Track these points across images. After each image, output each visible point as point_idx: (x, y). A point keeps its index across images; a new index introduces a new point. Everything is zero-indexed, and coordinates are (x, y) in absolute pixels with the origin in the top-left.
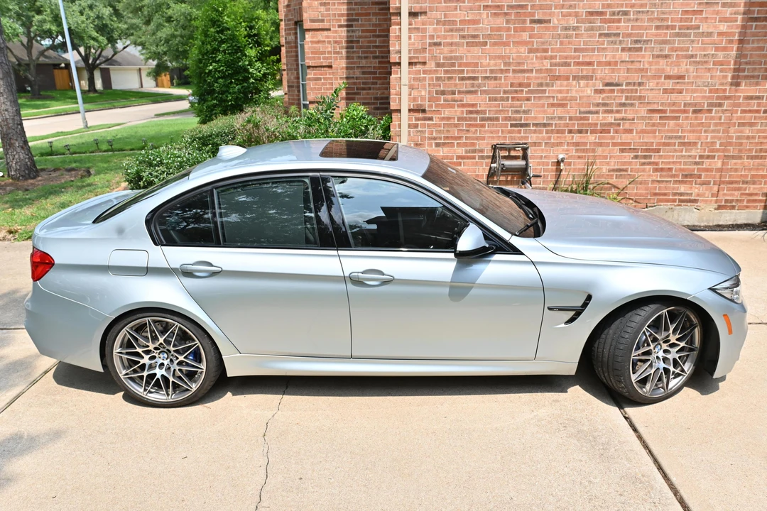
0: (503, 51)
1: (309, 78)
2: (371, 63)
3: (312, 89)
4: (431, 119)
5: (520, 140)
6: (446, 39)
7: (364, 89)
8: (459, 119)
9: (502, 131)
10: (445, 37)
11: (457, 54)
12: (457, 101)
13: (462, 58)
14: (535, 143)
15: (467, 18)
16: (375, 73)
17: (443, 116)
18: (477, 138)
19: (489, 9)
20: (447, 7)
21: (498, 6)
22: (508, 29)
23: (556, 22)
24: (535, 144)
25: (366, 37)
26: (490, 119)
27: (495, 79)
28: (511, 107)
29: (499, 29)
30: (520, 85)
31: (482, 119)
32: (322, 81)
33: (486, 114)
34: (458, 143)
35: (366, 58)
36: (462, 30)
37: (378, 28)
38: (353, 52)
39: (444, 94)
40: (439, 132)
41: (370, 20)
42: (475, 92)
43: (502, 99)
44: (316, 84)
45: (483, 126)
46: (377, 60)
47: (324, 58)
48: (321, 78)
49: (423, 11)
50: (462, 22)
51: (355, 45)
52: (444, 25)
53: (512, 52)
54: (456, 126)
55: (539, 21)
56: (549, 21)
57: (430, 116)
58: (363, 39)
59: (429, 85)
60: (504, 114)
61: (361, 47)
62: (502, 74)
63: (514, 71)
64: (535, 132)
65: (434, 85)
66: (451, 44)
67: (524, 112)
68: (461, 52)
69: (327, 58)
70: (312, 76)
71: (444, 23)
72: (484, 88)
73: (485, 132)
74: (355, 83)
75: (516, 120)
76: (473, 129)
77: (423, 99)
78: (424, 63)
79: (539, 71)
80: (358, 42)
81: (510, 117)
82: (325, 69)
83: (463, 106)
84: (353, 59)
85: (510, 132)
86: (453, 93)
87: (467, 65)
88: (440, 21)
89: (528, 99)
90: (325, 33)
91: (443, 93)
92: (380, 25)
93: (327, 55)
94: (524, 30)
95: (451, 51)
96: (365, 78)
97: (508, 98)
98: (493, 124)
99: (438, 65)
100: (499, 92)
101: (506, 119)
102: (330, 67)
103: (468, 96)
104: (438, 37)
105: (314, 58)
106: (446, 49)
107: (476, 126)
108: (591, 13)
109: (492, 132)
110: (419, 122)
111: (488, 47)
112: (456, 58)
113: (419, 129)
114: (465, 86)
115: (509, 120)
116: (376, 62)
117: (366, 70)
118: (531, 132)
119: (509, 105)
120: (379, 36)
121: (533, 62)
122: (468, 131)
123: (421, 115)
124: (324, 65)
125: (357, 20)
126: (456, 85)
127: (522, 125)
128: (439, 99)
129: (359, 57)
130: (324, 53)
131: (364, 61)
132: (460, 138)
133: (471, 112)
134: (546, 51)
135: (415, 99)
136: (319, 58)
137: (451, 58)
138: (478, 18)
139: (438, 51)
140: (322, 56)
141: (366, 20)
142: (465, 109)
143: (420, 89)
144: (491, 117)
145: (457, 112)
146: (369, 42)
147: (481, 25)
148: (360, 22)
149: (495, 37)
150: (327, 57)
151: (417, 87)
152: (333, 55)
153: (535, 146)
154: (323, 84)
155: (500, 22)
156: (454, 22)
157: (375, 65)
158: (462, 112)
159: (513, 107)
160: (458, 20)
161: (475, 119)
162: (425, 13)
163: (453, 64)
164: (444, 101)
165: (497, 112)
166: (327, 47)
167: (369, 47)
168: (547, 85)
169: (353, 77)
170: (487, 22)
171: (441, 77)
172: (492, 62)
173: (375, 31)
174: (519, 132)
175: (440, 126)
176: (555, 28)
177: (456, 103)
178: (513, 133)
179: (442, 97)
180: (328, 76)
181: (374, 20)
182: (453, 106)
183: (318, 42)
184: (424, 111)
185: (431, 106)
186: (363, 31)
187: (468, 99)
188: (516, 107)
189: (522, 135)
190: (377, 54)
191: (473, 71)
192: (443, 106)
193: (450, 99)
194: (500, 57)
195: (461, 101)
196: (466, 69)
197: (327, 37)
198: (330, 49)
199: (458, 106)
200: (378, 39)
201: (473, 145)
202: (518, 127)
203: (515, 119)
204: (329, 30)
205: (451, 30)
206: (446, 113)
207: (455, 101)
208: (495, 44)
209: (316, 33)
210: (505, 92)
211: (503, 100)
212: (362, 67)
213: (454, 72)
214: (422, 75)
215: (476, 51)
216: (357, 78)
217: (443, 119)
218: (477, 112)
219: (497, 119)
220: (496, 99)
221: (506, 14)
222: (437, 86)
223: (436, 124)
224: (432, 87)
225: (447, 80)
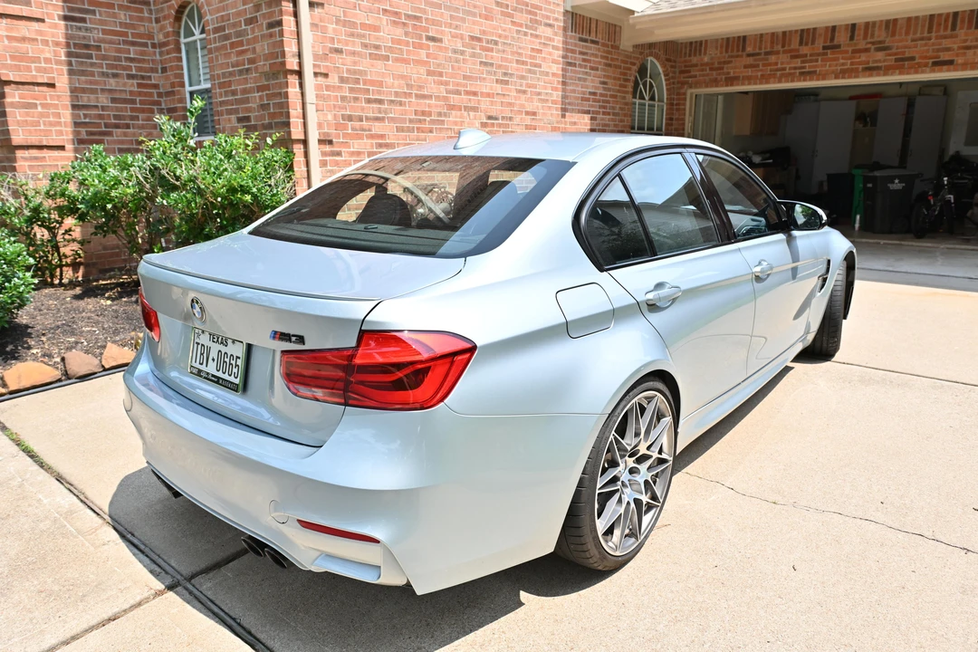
0: (403, 69)
1: (12, 103)
2: (125, 85)
3: (18, 123)
4: (339, 154)
6: (347, 45)
7: (117, 126)
10: (347, 43)
11: (361, 68)
12: (365, 130)
13: (366, 73)
15: (367, 22)
16: (133, 102)
17: (352, 150)
19: (388, 14)
21: (396, 13)
22: (407, 44)
23: (447, 43)
25: (111, 42)
27: (401, 104)
28: (417, 141)
29: (399, 42)
30: (423, 113)
32: (40, 109)
35: (115, 76)
36: (364, 36)
37: (130, 31)
38: (92, 65)
39: (351, 121)
41: (114, 15)
42: (383, 119)
44: (27, 114)
46: (135, 82)
47: (38, 70)
48: (36, 104)
49: (320, 1)
50: (363, 26)
51: (93, 53)
52: (344, 26)
53: (418, 73)
55: (433, 39)
56: (440, 40)
57: (339, 149)
58: (107, 45)
59: (335, 106)
61: (104, 58)
62: (406, 98)
63: (417, 96)
65: (340, 107)
66: (354, 53)
68: (365, 64)
69: (45, 70)
70: (17, 99)
71: (345, 24)
72: (391, 115)
74: (100, 117)
77: (329, 125)
78: (326, 75)
79: (438, 98)
80: (98, 48)
82: (41, 88)
83: (372, 137)
84: (94, 76)
86: (361, 119)
87: (372, 83)
88: (340, 20)
89: (431, 132)
90: (35, 25)
91: (350, 118)
92: (132, 26)
93: (43, 65)
94: (421, 46)
95: (355, 63)
96: (117, 109)
97: (413, 129)
99: (342, 80)
100: (405, 121)
102: (52, 86)
103: (376, 124)
104: (339, 41)
105: (18, 68)
106: (349, 59)
108: (472, 38)
110: (328, 158)
111: (390, 62)
112: (360, 72)
113: (329, 168)
114: (372, 109)
116: (133, 85)
117: (117, 96)
119: (415, 138)
120: (133, 44)
121: (432, 88)
123: (329, 148)
124: (40, 81)
125: (93, 12)
126: (363, 109)
128: (345, 127)
129: (103, 74)
130: (37, 60)
131: (112, 81)
133: (380, 145)
134: (441, 74)
135: (321, 126)
136: (29, 69)
137: (355, 72)
138: (377, 24)
139: (340, 60)
140: (33, 65)
141: (108, 15)
142: (374, 141)
143: (324, 112)
145: (366, 144)
146: (119, 51)
147: (382, 34)
148: (98, 17)
149: (396, 51)
150: (45, 68)
151: (321, 108)
152: (55, 67)
154: (42, 115)
155: (399, 33)
156: (353, 25)
157: (132, 89)
158: (372, 145)
160: (358, 22)
163: (357, 81)
164: (352, 129)
166: (43, 51)
167: (119, 59)
168: (445, 115)
169: (97, 107)
170: (388, 33)
171: (346, 97)
172: (396, 82)
173: (125, 34)
176: (446, 49)
177: (365, 133)
179: (350, 123)
180: (49, 101)
181: (123, 17)
182: (360, 137)
183: (24, 39)
184: (331, 142)
185: (338, 136)
186: (105, 32)
187: (377, 128)
190: (134, 72)
191: (379, 93)
192: (351, 137)
193: (358, 127)
194: (403, 77)
195: (370, 130)
196: (371, 88)
197: (40, 32)
198: (48, 55)
199: (367, 137)
200: (131, 48)
204: (42, 21)
205: (352, 35)
206: (356, 147)
207: (363, 130)
208: (397, 60)
209: (15, 22)
210: (410, 121)
211: (409, 131)
212: (110, 91)
213: (359, 90)
214: (325, 92)
215: (380, 66)
216: (103, 108)
217: (352, 154)
218: (387, 145)
220: (403, 130)
221: (404, 24)
222: (342, 108)
223: (345, 161)
224: (337, 109)
225: (352, 101)
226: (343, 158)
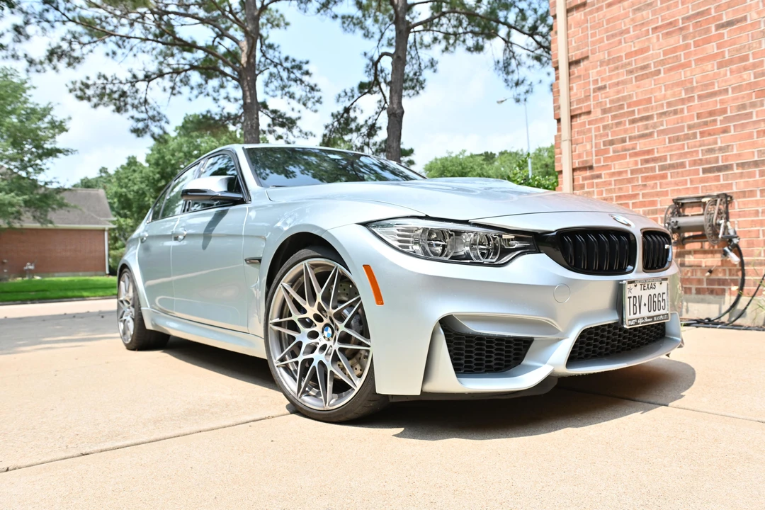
0: (683, 75)
4: (599, 176)
5: (719, 190)
8: (633, 172)
9: (692, 181)
10: (610, 78)
11: (625, 94)
12: (629, 150)
13: (630, 96)
14: (744, 192)
15: (633, 49)
17: (613, 170)
18: (658, 194)
19: (658, 30)
20: (610, 43)
21: (671, 23)
24: (744, 194)
26: (672, 166)
27: (675, 112)
28: (700, 146)
29: (674, 50)
30: (711, 113)
31: (662, 168)
33: (666, 160)
34: (633, 203)
36: (631, 64)
39: (613, 144)
40: (609, 191)
42: (651, 135)
43: (687, 137)
45: (664, 177)
49: (584, 56)
50: (629, 55)
52: (608, 64)
53: (694, 74)
54: (629, 181)
55: (729, 24)
56: (745, 18)
57: (598, 173)
59: (596, 136)
60: (692, 156)
62: (683, 104)
63: (700, 97)
64: (741, 176)
65: (601, 136)
66: (618, 84)
67: (721, 149)
68: (634, 91)
71: (608, 62)
72: (662, 128)
73: (667, 184)
75: (710, 163)
76: (651, 183)
77: (589, 153)
78: (590, 112)
79: (737, 89)
81: (701, 160)
83: (636, 154)
85: (702, 181)
86: (624, 140)
87: (638, 103)
88: (604, 62)
89: (725, 131)
91: (612, 143)
94: (707, 41)
95: (618, 92)
97: (695, 134)
98: (678, 173)
99: (604, 111)
100: (682, 129)
101: (694, 163)
103: (642, 141)
104: (603, 80)
106: (613, 90)
107: (654, 178)
109: (676, 184)
110: (586, 182)
111: (663, 75)
112: (624, 98)
113: (586, 190)
114: (637, 129)
115: (700, 164)
118: (735, 176)
119: (698, 144)
121: (728, 77)
122: (645, 185)
123: (588, 173)
126: (626, 131)
127: (719, 169)
128: (607, 151)
132: (635, 196)
133: (647, 161)
134: (745, 58)
135: (580, 156)
137: (619, 100)
138: (646, 45)
139: (604, 95)
142: (639, 159)
143: (584, 143)
144: (673, 164)
145: (628, 164)
147: (651, 52)
149: (670, 61)
151: (581, 141)
153: (744, 197)
155: (677, 40)
156: (619, 58)
158: (636, 163)
159: (704, 145)
160: (624, 54)
161: (653, 169)
162: (587, 58)
163: (621, 107)
164: (614, 152)
165: (681, 155)
168: (753, 105)
170: (658, 46)
171: (608, 125)
172: (669, 92)
174: (717, 178)
175: (610, 184)
176: (754, 25)
177: (628, 153)
178: (707, 182)
179: (611, 147)
182: (624, 157)
184: (591, 168)
185: (598, 161)
187: (641, 145)
188: (709, 144)
189: (722, 182)
191: (646, 110)
192: (613, 159)
193: (619, 149)
194: (678, 84)
195: (633, 149)
196: (635, 108)
199: (631, 156)
201: (653, 203)
202: (714, 172)
203: (708, 161)
205: (617, 68)
206: (617, 167)
207: (626, 150)
208: (671, 69)
210: (690, 127)
211: (689, 139)
213: (623, 115)
214: (588, 127)
215: (649, 84)
217: (613, 174)
218: (655, 160)
219: (682, 165)
220: (678, 139)
221: (681, 29)
222: (604, 136)
223: (605, 182)
224: (599, 138)
225: (614, 126)
226: (603, 180)
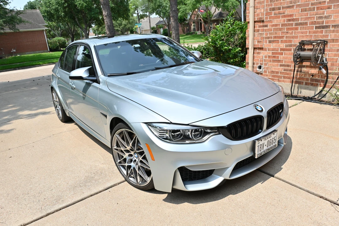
4: (266, 26)
5: (322, 38)
8: (283, 25)
9: (310, 32)
12: (281, 14)
14: (333, 40)
17: (273, 24)
18: (293, 37)
24: (333, 41)
28: (316, 15)
31: (296, 24)
33: (299, 21)
34: (281, 41)
39: (274, 10)
40: (271, 34)
42: (293, 7)
43: (310, 9)
45: (297, 29)
54: (280, 29)
57: (266, 24)
59: (266, 5)
60: (311, 19)
64: (333, 31)
65: (269, 5)
67: (326, 17)
72: (298, 3)
73: (298, 33)
75: (319, 24)
76: (290, 31)
77: (263, 14)
81: (315, 22)
83: (285, 16)
85: (314, 32)
86: (279, 9)
89: (329, 8)
91: (274, 9)
97: (314, 8)
98: (304, 27)
100: (308, 5)
101: (312, 23)
103: (288, 10)
107: (292, 29)
109: (302, 33)
110: (260, 28)
113: (260, 32)
114: (286, 3)
115: (315, 24)
118: (330, 31)
119: (315, 13)
122: (287, 32)
123: (261, 24)
126: (281, 3)
127: (323, 27)
128: (271, 14)
132: (282, 37)
133: (289, 20)
135: (258, 15)
142: (286, 19)
143: (261, 9)
144: (302, 23)
145: (281, 21)
151: (259, 7)
153: (333, 42)
158: (284, 21)
159: (318, 15)
161: (292, 25)
164: (274, 14)
165: (306, 19)
174: (322, 32)
175: (271, 30)
177: (281, 15)
178: (317, 33)
179: (273, 12)
182: (279, 17)
184: (263, 21)
185: (267, 18)
187: (288, 12)
188: (320, 14)
189: (324, 34)
192: (273, 18)
193: (277, 13)
195: (284, 13)
199: (282, 17)
201: (291, 41)
202: (321, 28)
203: (318, 23)
206: (275, 22)
207: (280, 14)
210: (312, 4)
217: (273, 25)
218: (293, 20)
219: (306, 24)
220: (305, 10)
223: (269, 29)
224: (268, 6)
226: (268, 28)
